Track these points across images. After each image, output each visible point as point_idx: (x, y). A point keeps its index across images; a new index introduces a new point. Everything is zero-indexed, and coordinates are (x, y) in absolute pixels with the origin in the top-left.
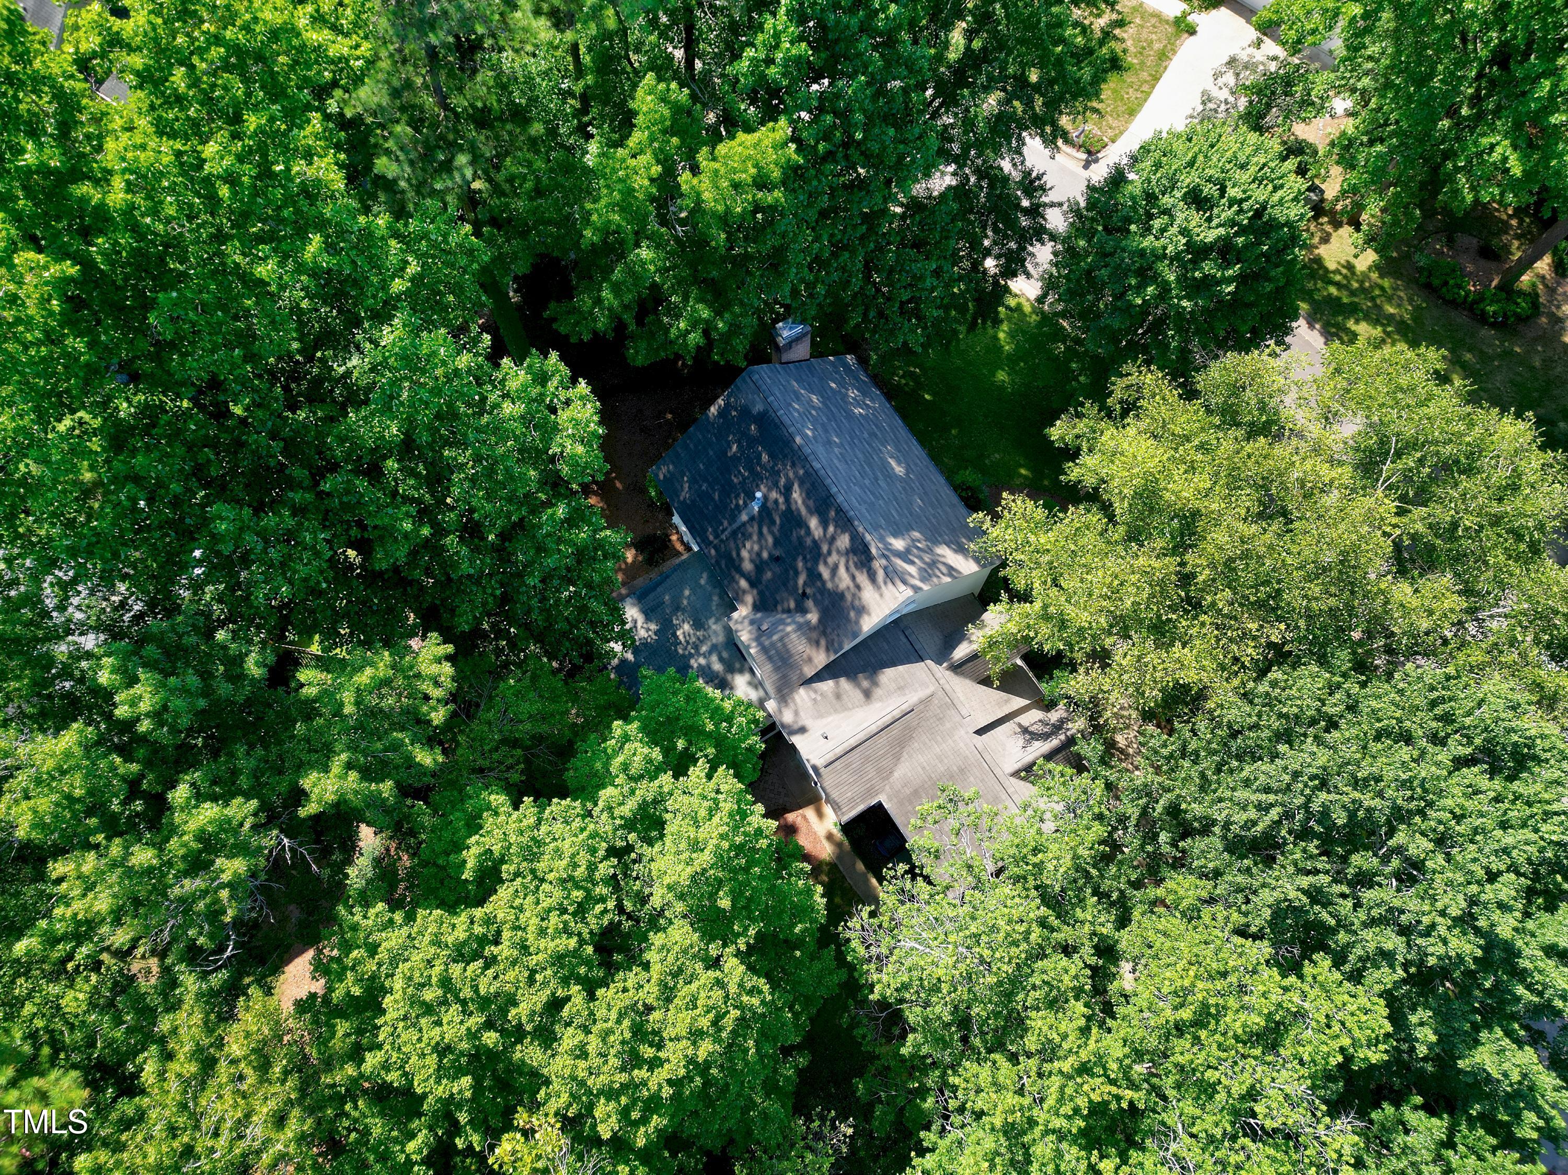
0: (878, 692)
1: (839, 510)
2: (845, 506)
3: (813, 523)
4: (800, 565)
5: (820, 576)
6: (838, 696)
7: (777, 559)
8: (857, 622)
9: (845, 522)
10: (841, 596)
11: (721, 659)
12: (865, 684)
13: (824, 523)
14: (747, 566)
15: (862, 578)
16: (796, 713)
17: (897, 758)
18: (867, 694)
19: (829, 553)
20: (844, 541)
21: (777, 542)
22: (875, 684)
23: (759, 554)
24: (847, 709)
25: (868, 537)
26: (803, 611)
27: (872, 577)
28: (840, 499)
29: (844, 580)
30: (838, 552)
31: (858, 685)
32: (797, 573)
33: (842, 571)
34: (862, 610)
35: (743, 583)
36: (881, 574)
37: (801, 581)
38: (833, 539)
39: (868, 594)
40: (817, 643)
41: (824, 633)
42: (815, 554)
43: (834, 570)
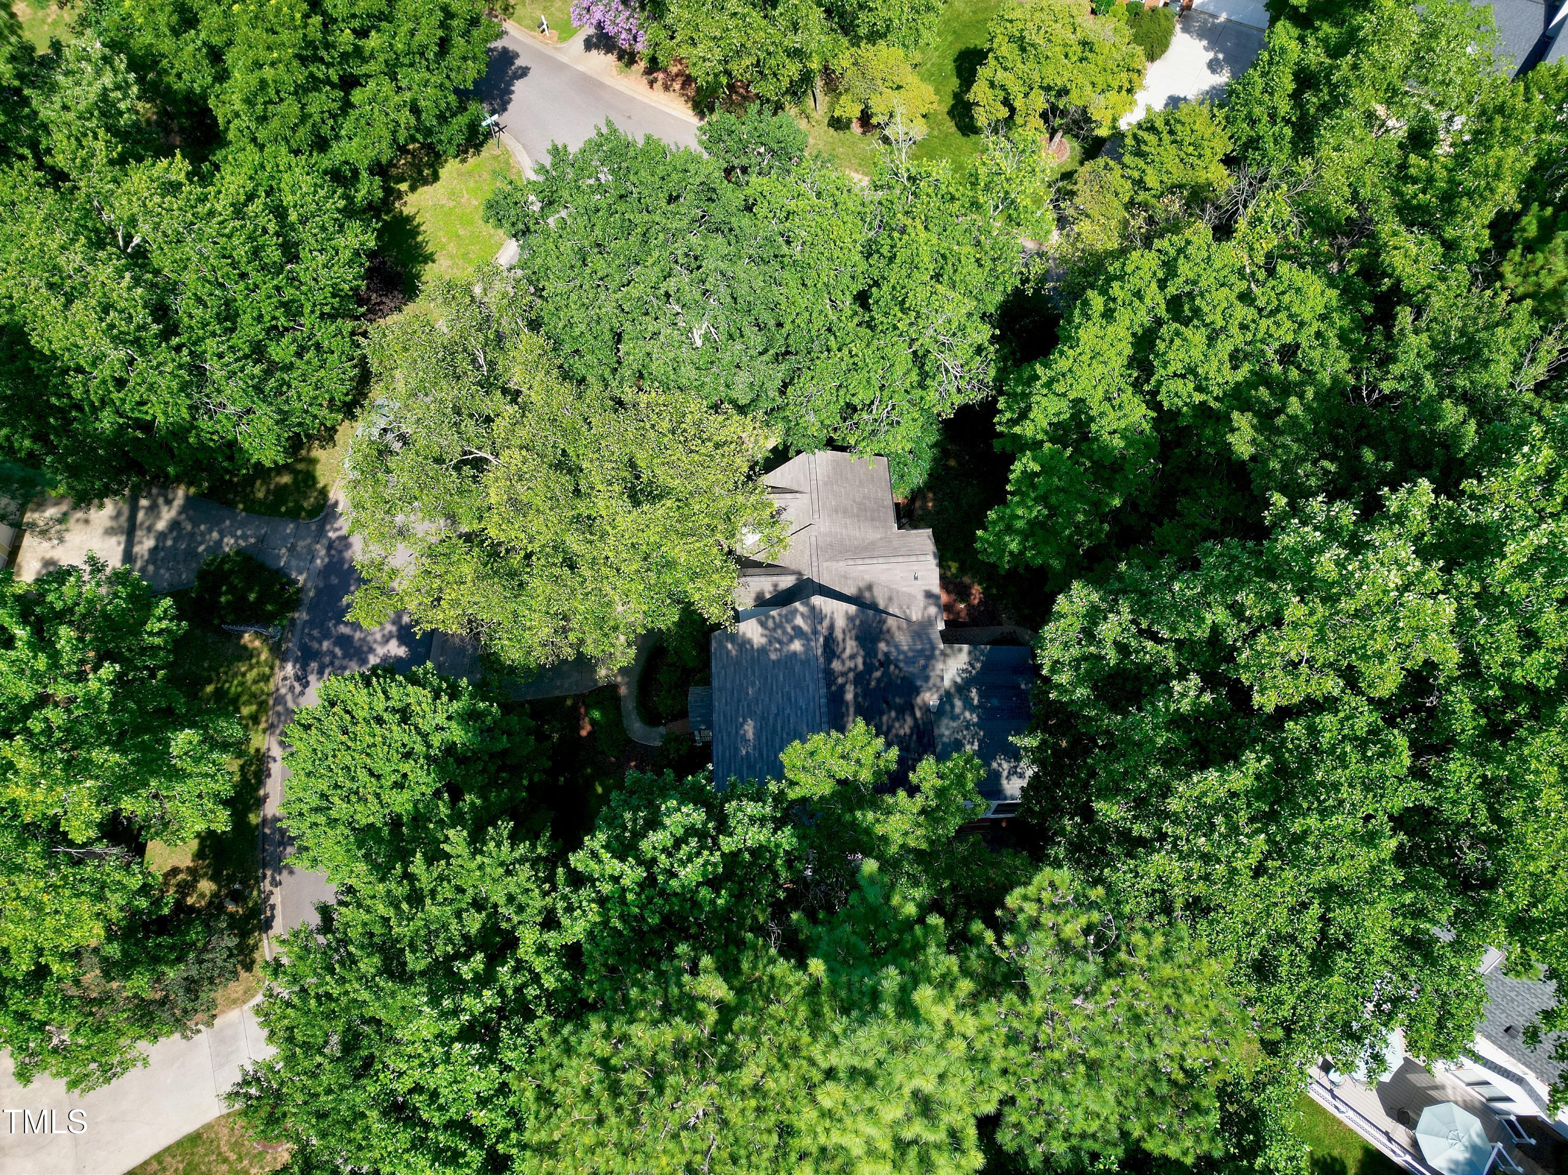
0: (862, 584)
1: (829, 686)
2: (822, 683)
3: (849, 696)
4: (873, 683)
5: (864, 663)
6: (890, 599)
7: (887, 703)
8: (857, 616)
9: (829, 674)
10: (857, 638)
11: (953, 706)
12: (867, 595)
13: (842, 688)
14: (909, 721)
15: (838, 634)
16: (925, 608)
17: (873, 543)
18: (870, 588)
19: (850, 670)
20: (836, 665)
21: (882, 713)
22: (860, 590)
23: (897, 719)
24: (890, 589)
25: (820, 652)
26: (887, 655)
27: (832, 627)
28: (823, 691)
29: (851, 646)
30: (843, 663)
31: (873, 596)
32: (879, 680)
33: (848, 652)
34: (850, 619)
35: (918, 714)
36: (826, 623)
37: (877, 674)
38: (844, 674)
39: (840, 623)
40: (888, 631)
41: (881, 631)
42: (860, 679)
43: (852, 657)
